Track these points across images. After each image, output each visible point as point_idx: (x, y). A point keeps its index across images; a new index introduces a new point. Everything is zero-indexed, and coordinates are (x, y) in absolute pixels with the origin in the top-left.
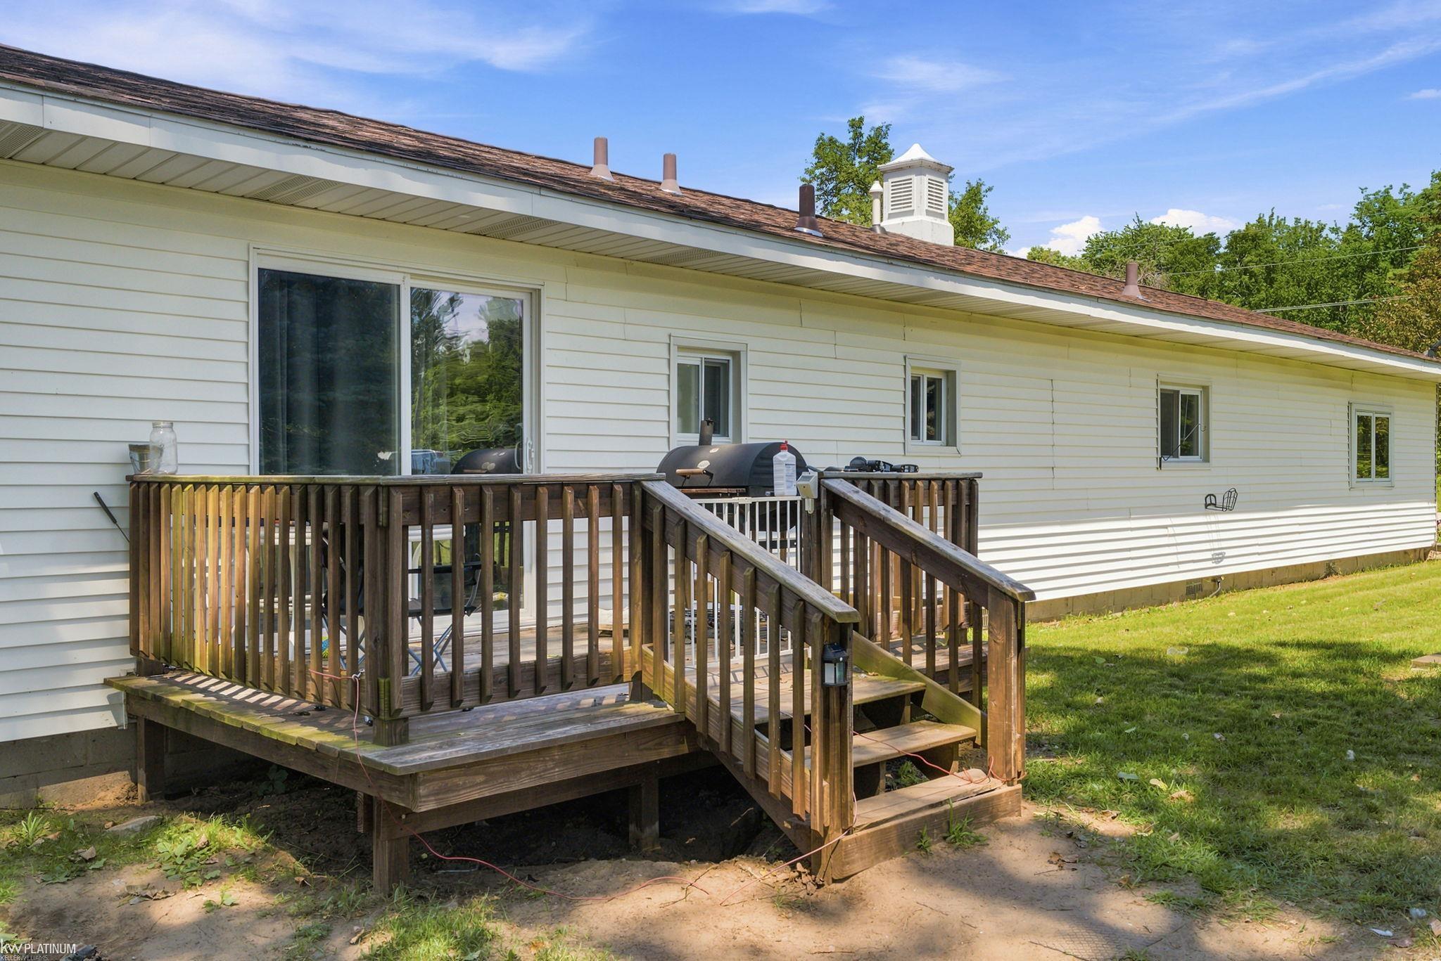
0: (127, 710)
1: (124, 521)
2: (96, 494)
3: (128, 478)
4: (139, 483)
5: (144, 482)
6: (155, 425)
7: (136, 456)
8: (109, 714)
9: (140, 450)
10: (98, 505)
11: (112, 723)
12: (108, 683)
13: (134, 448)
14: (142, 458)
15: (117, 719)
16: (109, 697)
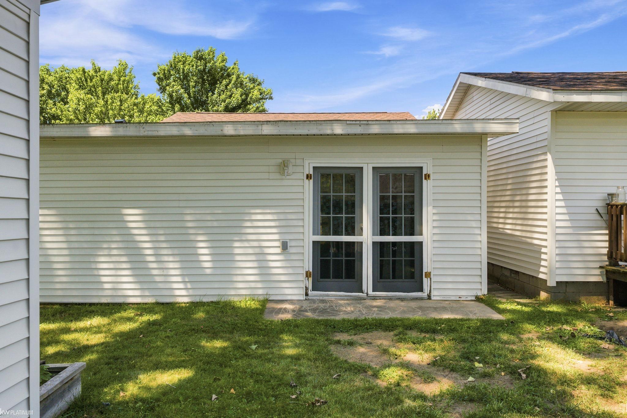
0: (606, 276)
1: (605, 217)
2: (597, 209)
3: (607, 204)
4: (612, 206)
5: (615, 205)
6: (618, 187)
7: (610, 197)
8: (600, 277)
9: (611, 195)
10: (597, 212)
11: (601, 280)
12: (601, 267)
13: (609, 195)
14: (612, 198)
15: (603, 279)
16: (601, 272)
